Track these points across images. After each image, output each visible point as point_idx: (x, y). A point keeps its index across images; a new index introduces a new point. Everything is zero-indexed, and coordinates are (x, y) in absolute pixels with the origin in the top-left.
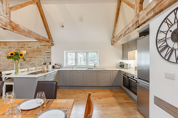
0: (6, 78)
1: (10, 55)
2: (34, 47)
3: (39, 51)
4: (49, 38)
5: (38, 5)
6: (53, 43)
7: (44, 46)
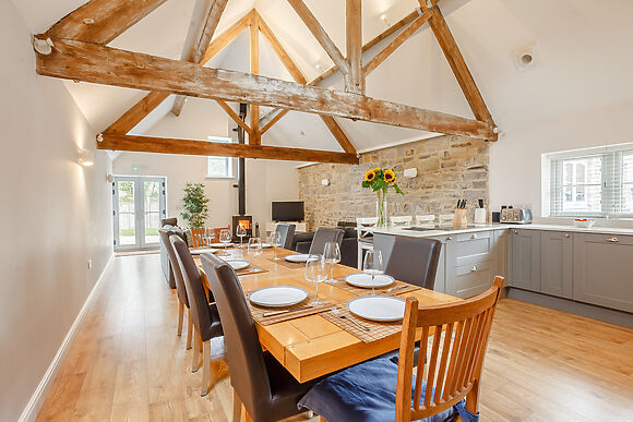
0: (363, 232)
1: (366, 179)
2: (436, 154)
3: (449, 164)
4: (479, 118)
5: (433, 27)
6: (495, 130)
7: (465, 149)
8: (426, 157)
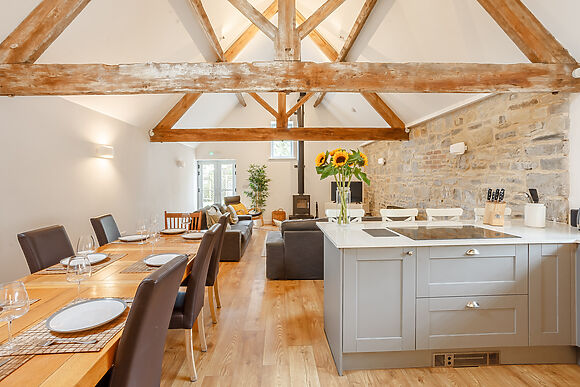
2: (489, 122)
7: (527, 110)
8: (476, 127)
